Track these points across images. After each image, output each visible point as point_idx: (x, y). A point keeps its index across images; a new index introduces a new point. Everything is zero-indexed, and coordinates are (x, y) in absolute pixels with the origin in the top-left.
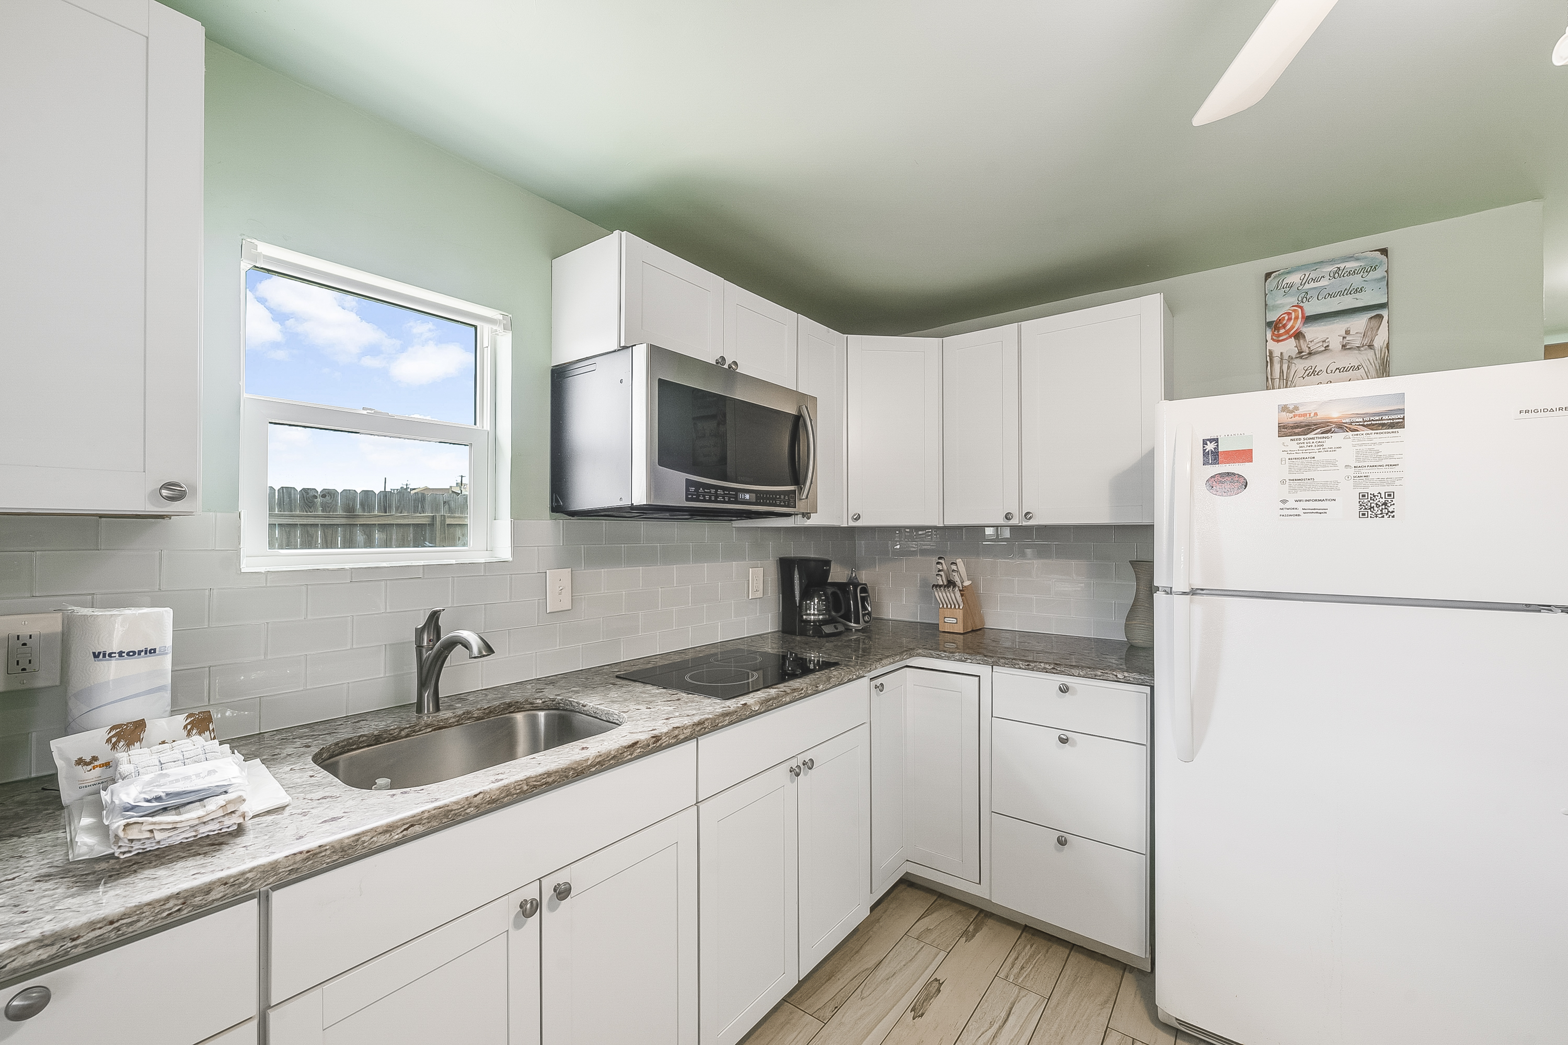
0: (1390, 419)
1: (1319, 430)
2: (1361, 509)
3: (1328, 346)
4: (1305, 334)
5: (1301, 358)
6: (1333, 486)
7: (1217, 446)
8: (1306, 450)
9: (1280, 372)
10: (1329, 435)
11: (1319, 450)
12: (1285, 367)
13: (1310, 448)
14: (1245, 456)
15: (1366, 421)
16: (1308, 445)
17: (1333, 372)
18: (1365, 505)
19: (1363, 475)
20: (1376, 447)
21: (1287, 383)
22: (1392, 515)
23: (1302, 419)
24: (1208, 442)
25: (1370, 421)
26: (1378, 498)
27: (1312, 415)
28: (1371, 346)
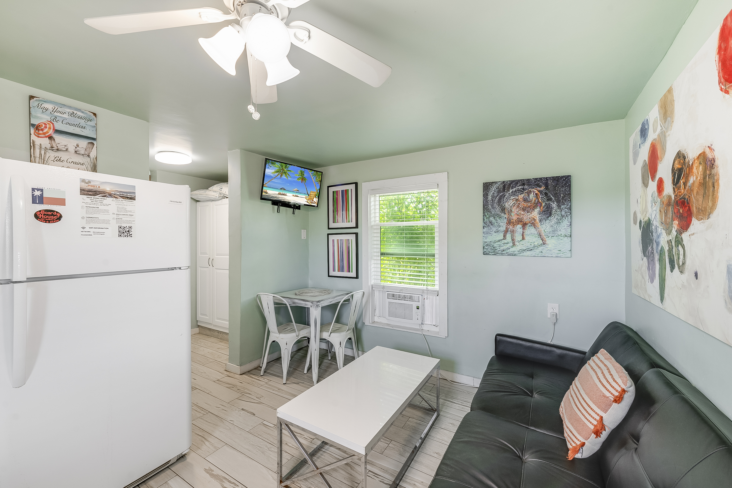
0: (130, 196)
1: (101, 195)
2: (119, 233)
3: (68, 149)
4: (55, 138)
5: (53, 151)
6: (107, 222)
7: (42, 193)
8: (94, 204)
9: (40, 154)
10: (105, 198)
11: (101, 205)
12: (43, 152)
13: (97, 203)
14: (62, 202)
15: (121, 195)
16: (96, 201)
17: (70, 163)
18: (121, 231)
19: (120, 218)
20: (125, 207)
21: (44, 162)
22: (131, 236)
23: (92, 188)
24: (36, 190)
25: (122, 195)
26: (126, 229)
27: (97, 187)
28: (89, 156)
